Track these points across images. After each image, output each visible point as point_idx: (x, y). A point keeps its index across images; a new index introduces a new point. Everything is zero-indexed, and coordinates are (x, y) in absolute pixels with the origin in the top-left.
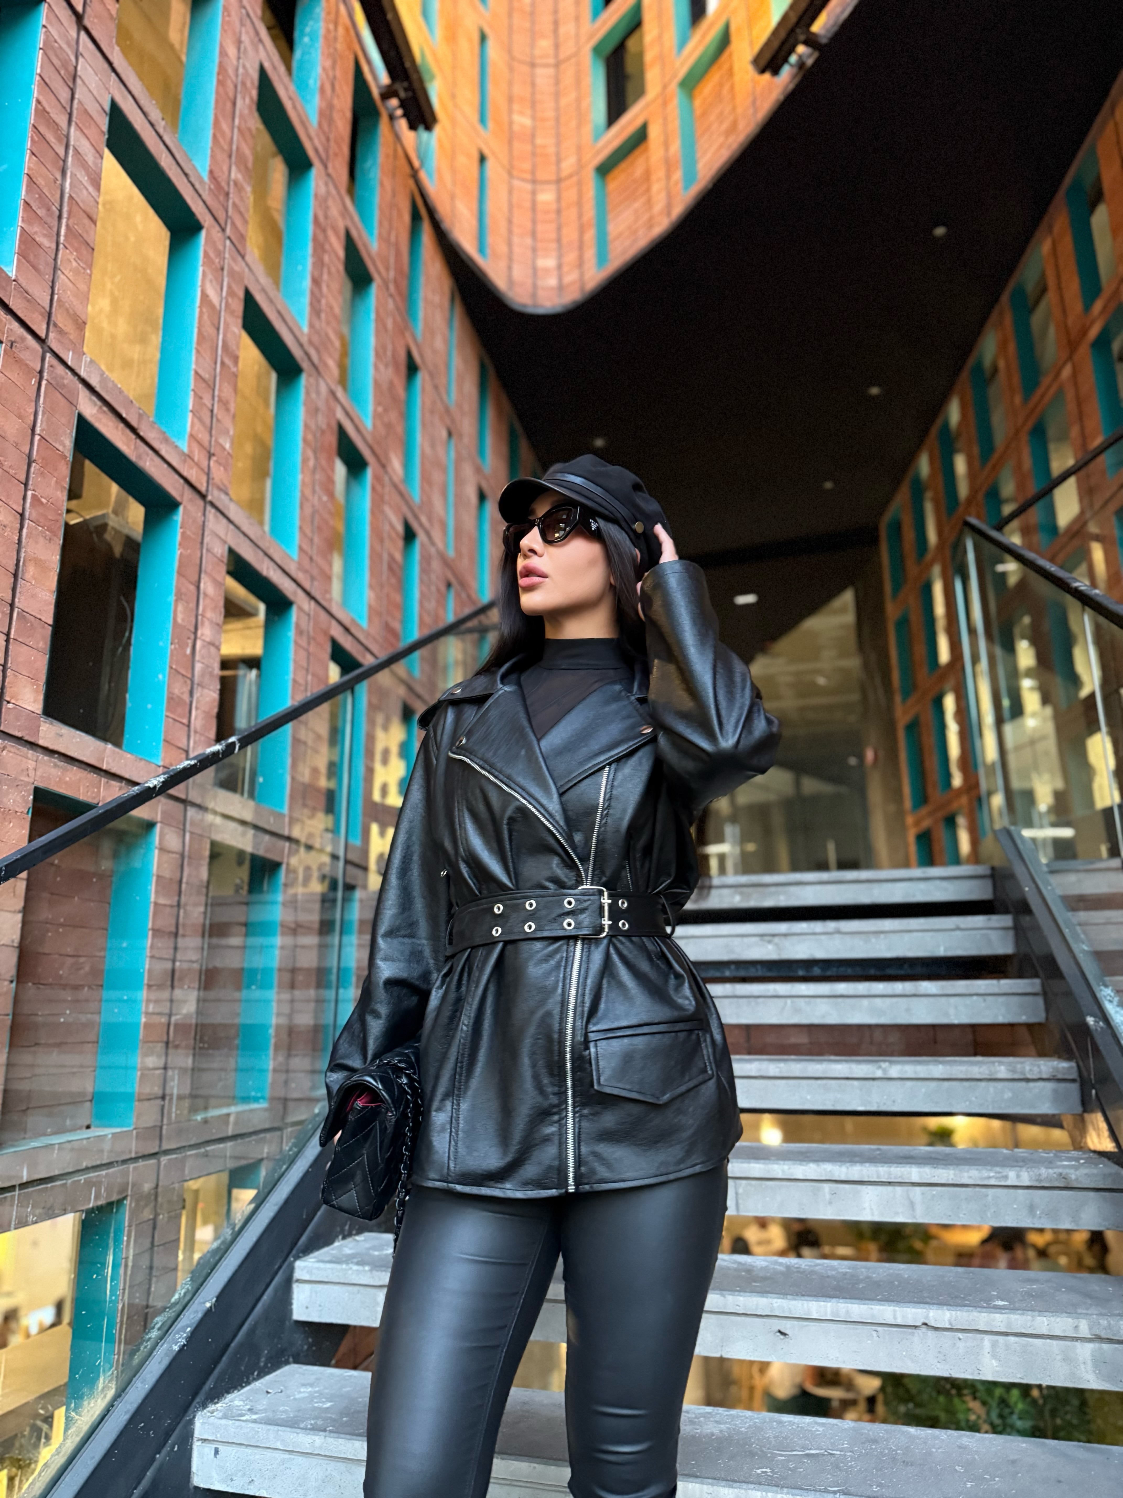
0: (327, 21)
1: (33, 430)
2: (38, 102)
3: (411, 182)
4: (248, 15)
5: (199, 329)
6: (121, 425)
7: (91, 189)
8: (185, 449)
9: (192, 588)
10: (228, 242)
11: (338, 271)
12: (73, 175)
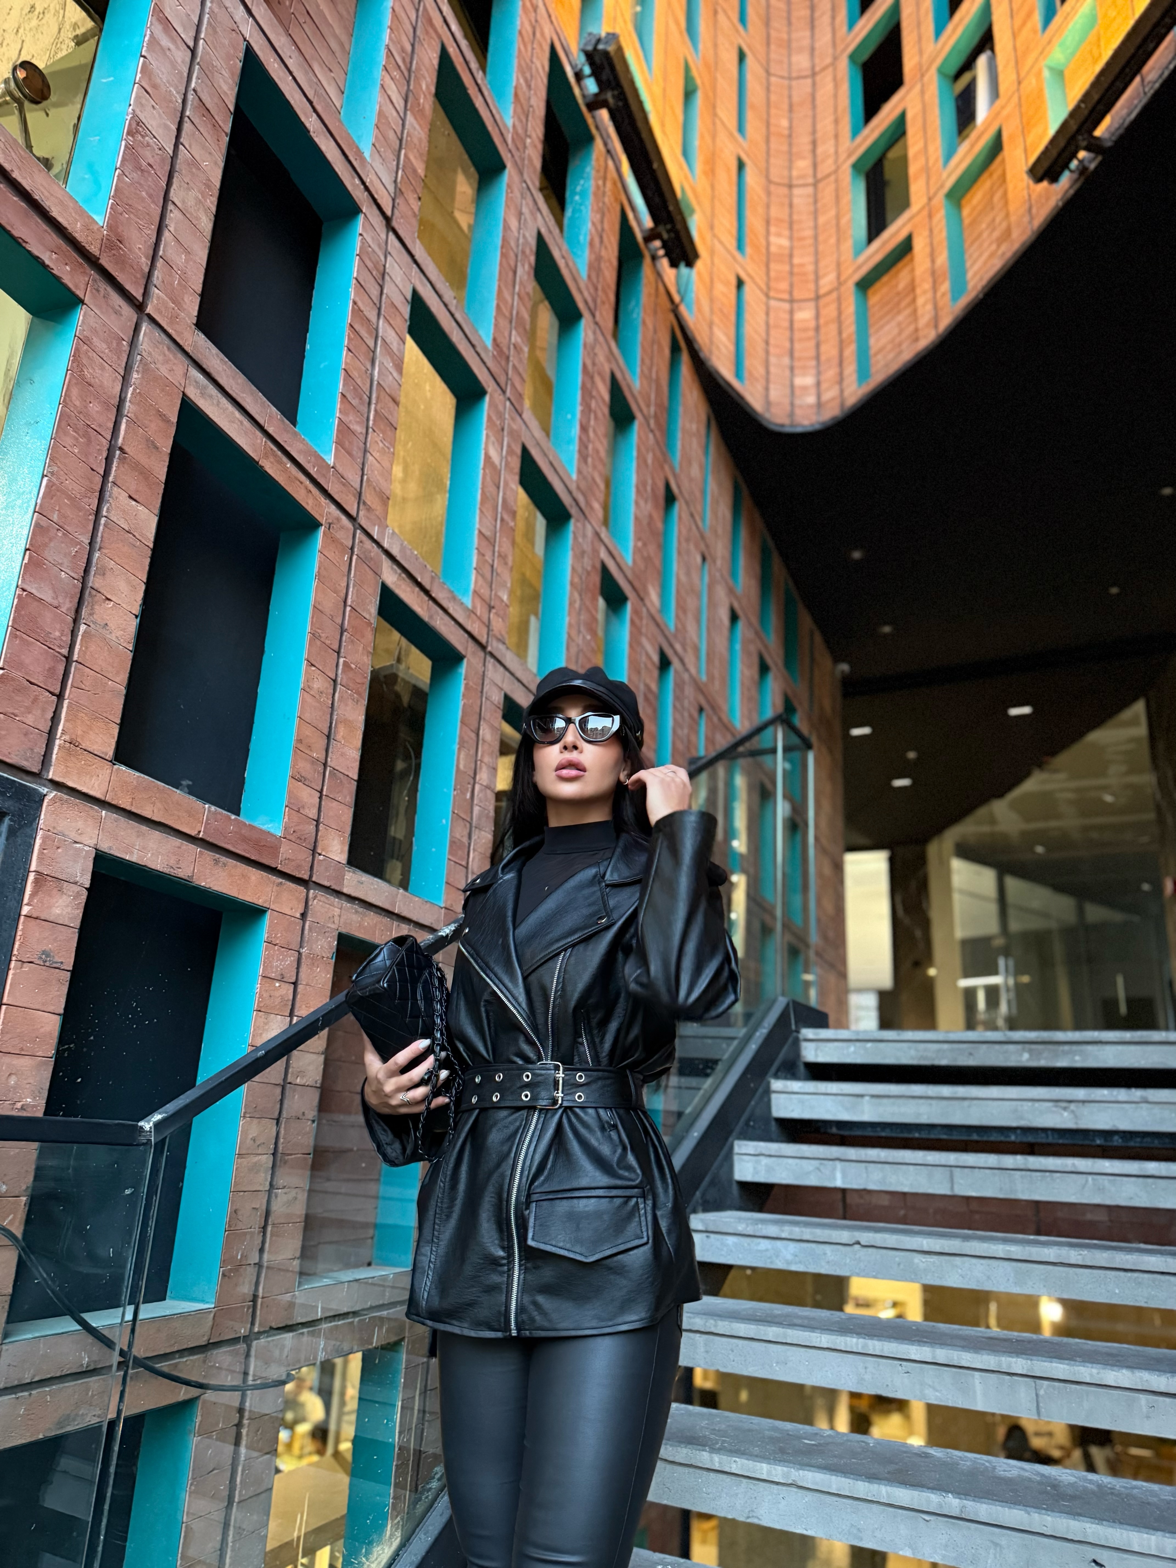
0: (596, 179)
1: (345, 602)
2: (355, 303)
3: (671, 317)
4: (528, 188)
5: (483, 489)
6: (417, 589)
7: (395, 374)
8: (470, 606)
9: (473, 735)
10: (508, 403)
11: (604, 415)
12: (381, 363)
